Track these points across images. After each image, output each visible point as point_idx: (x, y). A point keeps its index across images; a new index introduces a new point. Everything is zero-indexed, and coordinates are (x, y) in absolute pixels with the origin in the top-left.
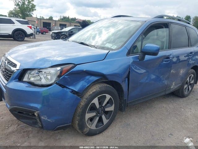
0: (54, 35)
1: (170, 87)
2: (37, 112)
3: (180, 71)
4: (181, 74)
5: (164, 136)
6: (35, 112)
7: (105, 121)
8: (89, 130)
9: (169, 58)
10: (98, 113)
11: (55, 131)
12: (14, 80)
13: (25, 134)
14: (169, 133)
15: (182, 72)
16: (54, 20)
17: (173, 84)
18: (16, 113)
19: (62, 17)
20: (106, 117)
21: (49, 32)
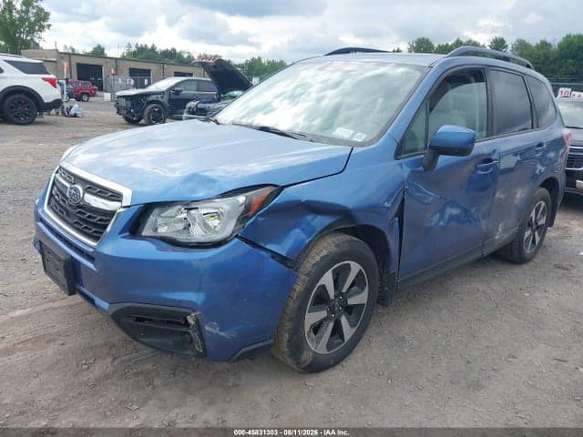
0: (123, 102)
1: (493, 236)
2: (193, 315)
3: (515, 194)
4: (516, 202)
5: (497, 361)
6: (189, 314)
7: (348, 331)
8: (314, 357)
9: (490, 160)
10: (332, 311)
11: (234, 361)
12: (120, 233)
13: (140, 378)
14: (507, 354)
15: (520, 195)
16: (108, 56)
17: (500, 229)
18: (131, 321)
19: (134, 49)
20: (349, 322)
21: (98, 93)
